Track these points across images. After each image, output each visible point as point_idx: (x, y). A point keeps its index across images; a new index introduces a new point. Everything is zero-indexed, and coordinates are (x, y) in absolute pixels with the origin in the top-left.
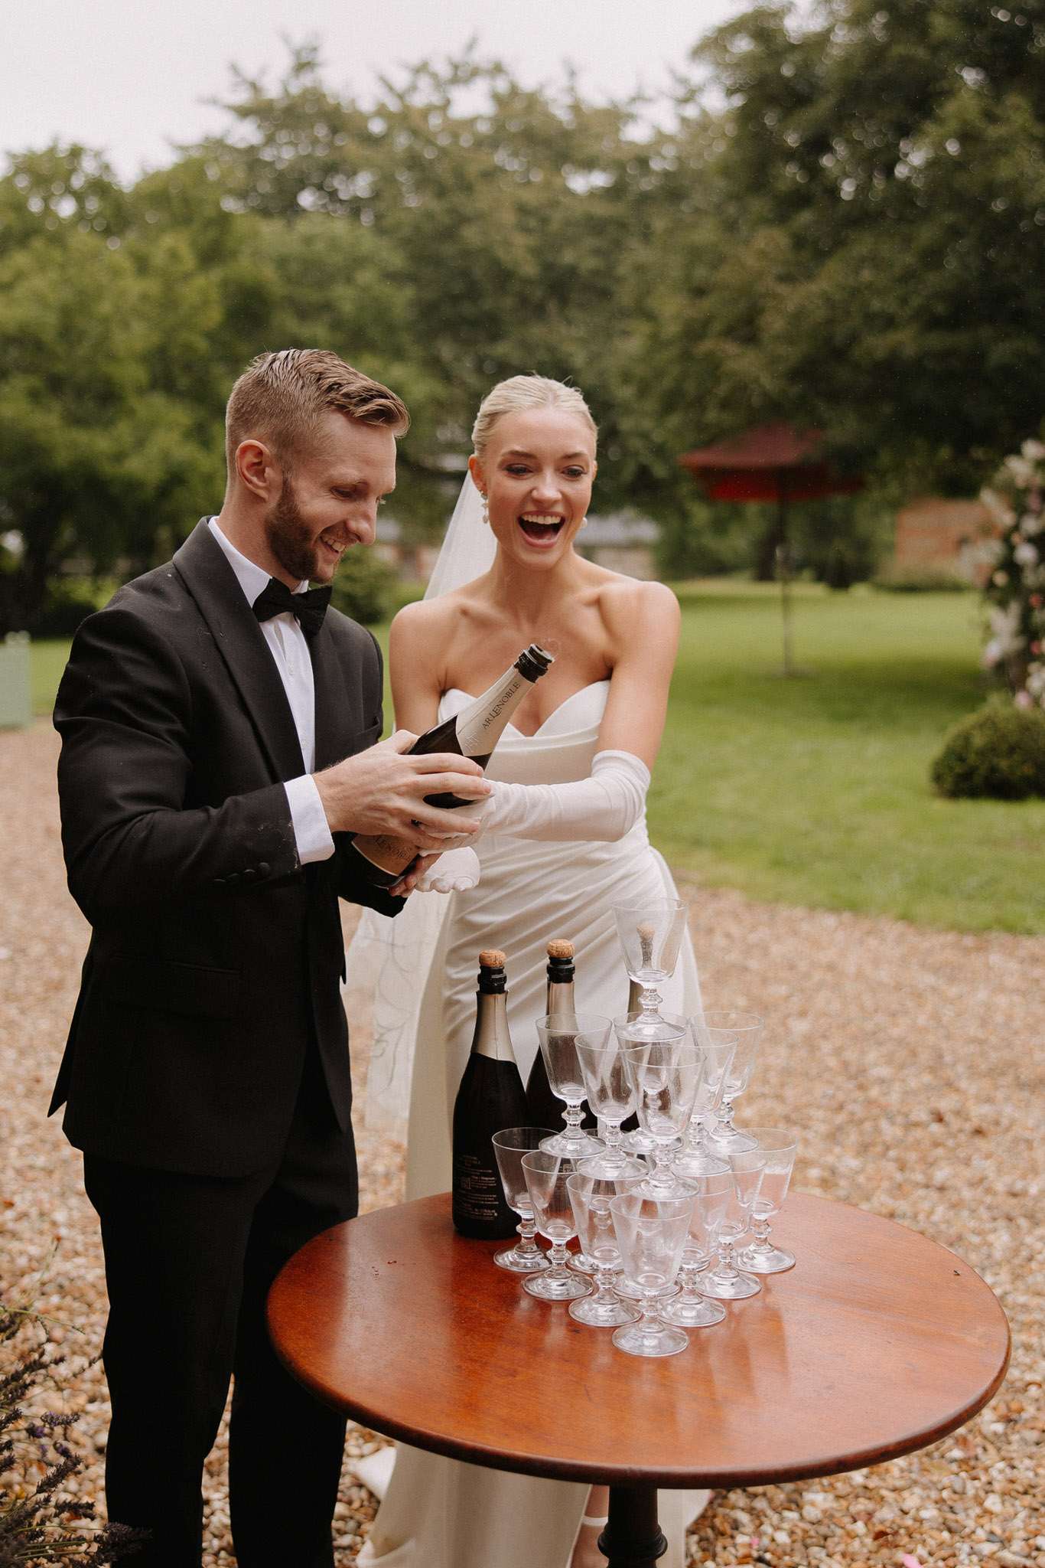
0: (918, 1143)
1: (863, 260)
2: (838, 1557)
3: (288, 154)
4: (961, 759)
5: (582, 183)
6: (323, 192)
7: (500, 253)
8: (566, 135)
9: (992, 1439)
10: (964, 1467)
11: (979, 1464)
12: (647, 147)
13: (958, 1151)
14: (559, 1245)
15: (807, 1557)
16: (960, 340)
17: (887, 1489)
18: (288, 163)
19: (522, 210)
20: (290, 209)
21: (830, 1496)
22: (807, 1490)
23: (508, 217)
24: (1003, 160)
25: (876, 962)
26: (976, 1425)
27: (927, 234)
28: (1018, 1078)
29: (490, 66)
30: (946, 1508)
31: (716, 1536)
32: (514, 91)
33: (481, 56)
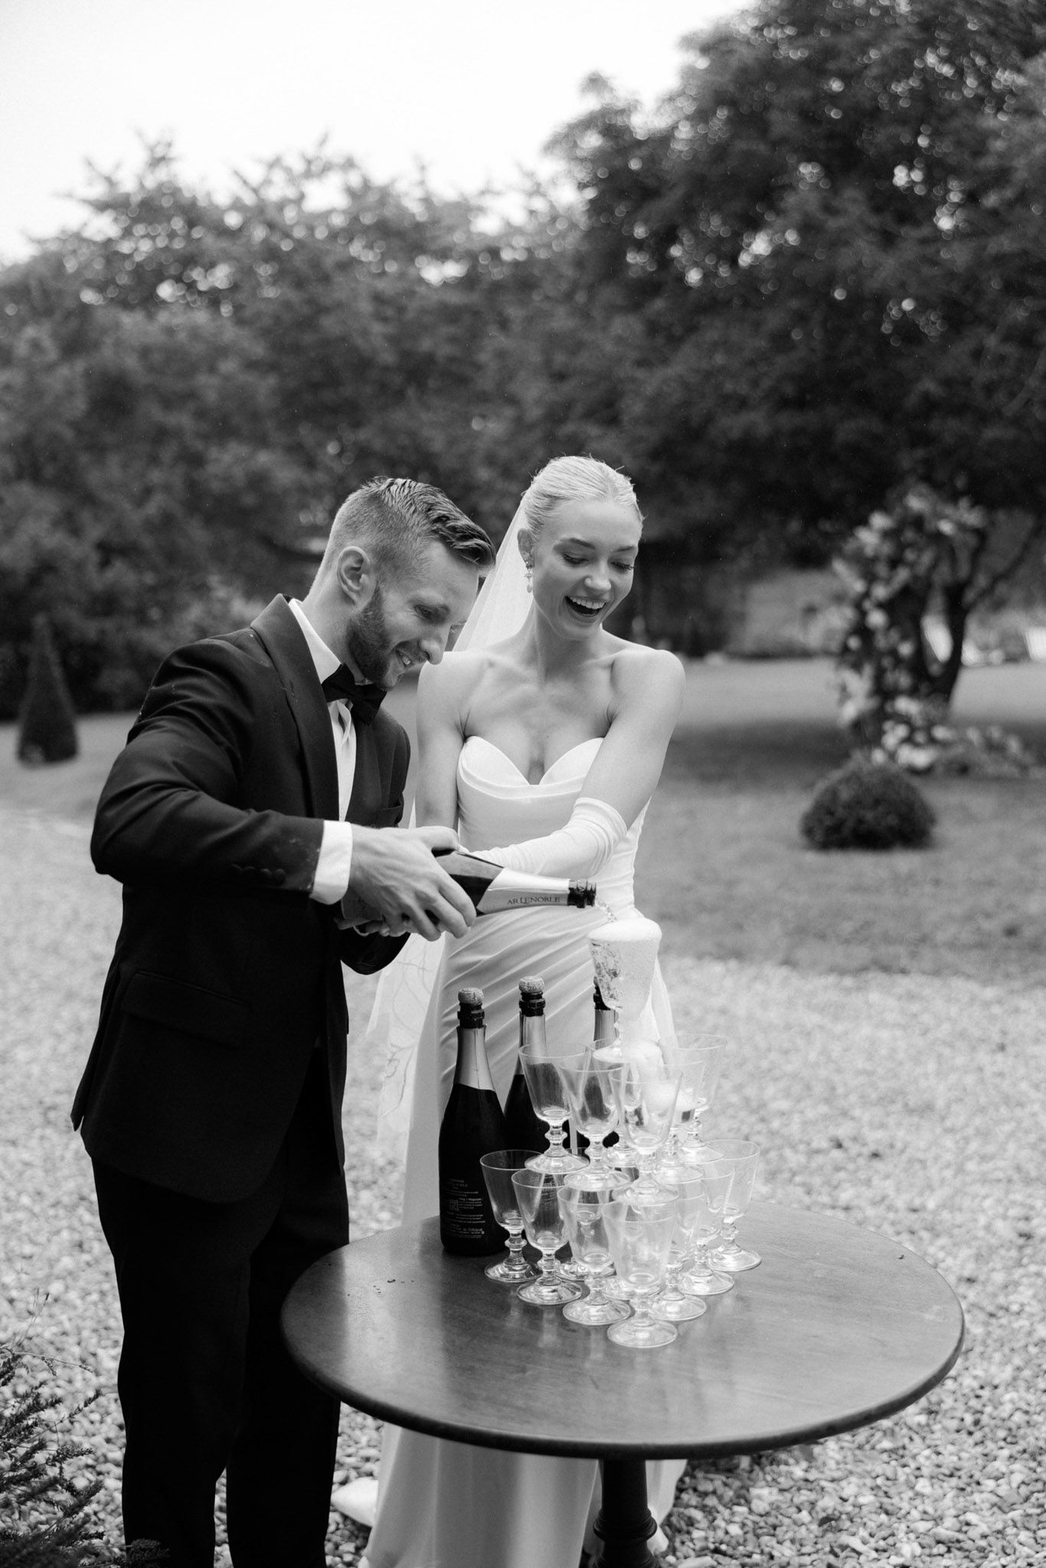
0: (821, 1168)
1: (715, 346)
2: (788, 1543)
3: (146, 246)
4: (831, 813)
5: (436, 273)
6: (180, 285)
7: (360, 342)
8: (418, 227)
9: (917, 1430)
10: (894, 1456)
11: (907, 1452)
12: (499, 237)
13: (860, 1173)
14: (549, 1255)
15: (759, 1546)
16: (810, 419)
17: (826, 1480)
18: (145, 255)
19: (378, 298)
20: (150, 302)
21: (775, 1490)
22: (753, 1486)
23: (365, 306)
24: (844, 250)
25: (764, 1005)
26: (901, 1418)
27: (774, 320)
28: (906, 1105)
29: (341, 160)
30: (881, 1494)
31: (673, 1533)
32: (366, 185)
33: (333, 151)
